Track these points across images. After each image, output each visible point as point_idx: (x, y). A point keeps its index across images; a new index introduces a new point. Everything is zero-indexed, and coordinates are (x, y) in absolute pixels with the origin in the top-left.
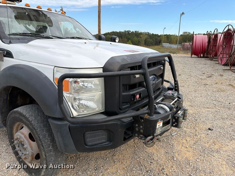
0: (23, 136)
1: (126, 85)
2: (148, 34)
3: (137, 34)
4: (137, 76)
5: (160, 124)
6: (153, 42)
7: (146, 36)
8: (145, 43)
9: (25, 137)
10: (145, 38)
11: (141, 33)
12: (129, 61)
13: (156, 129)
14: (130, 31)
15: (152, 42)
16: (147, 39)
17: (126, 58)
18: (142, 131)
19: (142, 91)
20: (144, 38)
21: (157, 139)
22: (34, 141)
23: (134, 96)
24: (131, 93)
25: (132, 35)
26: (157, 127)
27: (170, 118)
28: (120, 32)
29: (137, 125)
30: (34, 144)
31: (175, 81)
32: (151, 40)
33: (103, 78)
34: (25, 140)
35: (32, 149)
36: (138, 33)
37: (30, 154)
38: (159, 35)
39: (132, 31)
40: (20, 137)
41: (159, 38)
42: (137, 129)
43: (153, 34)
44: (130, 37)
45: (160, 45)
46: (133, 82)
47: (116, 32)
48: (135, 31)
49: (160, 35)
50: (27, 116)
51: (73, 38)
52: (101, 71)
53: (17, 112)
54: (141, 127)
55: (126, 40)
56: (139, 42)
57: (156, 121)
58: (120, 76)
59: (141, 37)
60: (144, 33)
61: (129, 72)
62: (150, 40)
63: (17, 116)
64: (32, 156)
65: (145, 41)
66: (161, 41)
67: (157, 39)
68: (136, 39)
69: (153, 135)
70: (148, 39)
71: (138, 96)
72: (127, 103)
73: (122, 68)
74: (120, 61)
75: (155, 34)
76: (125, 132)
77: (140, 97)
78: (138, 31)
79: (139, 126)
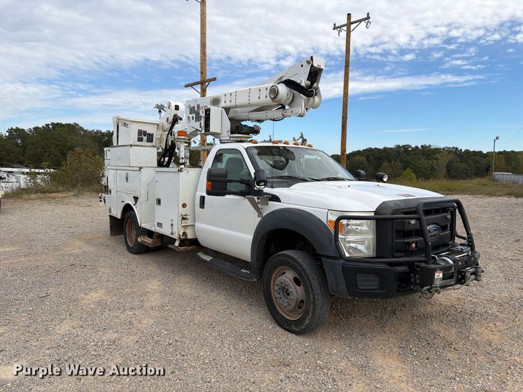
0: (288, 280)
1: (400, 231)
2: (455, 152)
3: (427, 152)
4: (413, 222)
5: (439, 275)
6: (469, 168)
7: (451, 156)
8: (448, 170)
9: (291, 281)
10: (447, 161)
11: (437, 150)
12: (403, 206)
13: (434, 278)
14: (410, 146)
15: (467, 169)
16: (454, 162)
17: (399, 202)
18: (418, 281)
19: (420, 241)
20: (443, 161)
21: (436, 291)
22: (299, 285)
23: (409, 244)
24: (406, 241)
25: (415, 155)
26: (436, 277)
27: (453, 270)
28: (385, 149)
29: (412, 275)
30: (300, 289)
31: (468, 234)
32: (464, 165)
33: (375, 221)
34: (290, 283)
35: (297, 294)
36: (429, 150)
37: (295, 299)
38: (485, 152)
39: (413, 146)
40: (285, 280)
41: (484, 161)
42: (413, 280)
43: (467, 152)
44: (409, 158)
45: (488, 177)
46: (407, 228)
47: (376, 149)
48: (422, 146)
49: (488, 153)
50: (296, 257)
51: (329, 179)
52: (372, 214)
53: (282, 254)
54: (417, 276)
55: (401, 165)
56: (432, 169)
57: (434, 271)
58: (392, 219)
59: (437, 159)
60: (444, 149)
61: (403, 216)
62: (460, 165)
63: (284, 258)
64: (296, 301)
65: (447, 166)
66: (489, 167)
67: (478, 163)
68: (424, 162)
69: (431, 286)
70: (454, 164)
71: (414, 245)
72: (401, 251)
73: (395, 212)
74: (392, 205)
75: (474, 152)
76: (398, 285)
77: (416, 246)
78: (430, 146)
79: (415, 276)
